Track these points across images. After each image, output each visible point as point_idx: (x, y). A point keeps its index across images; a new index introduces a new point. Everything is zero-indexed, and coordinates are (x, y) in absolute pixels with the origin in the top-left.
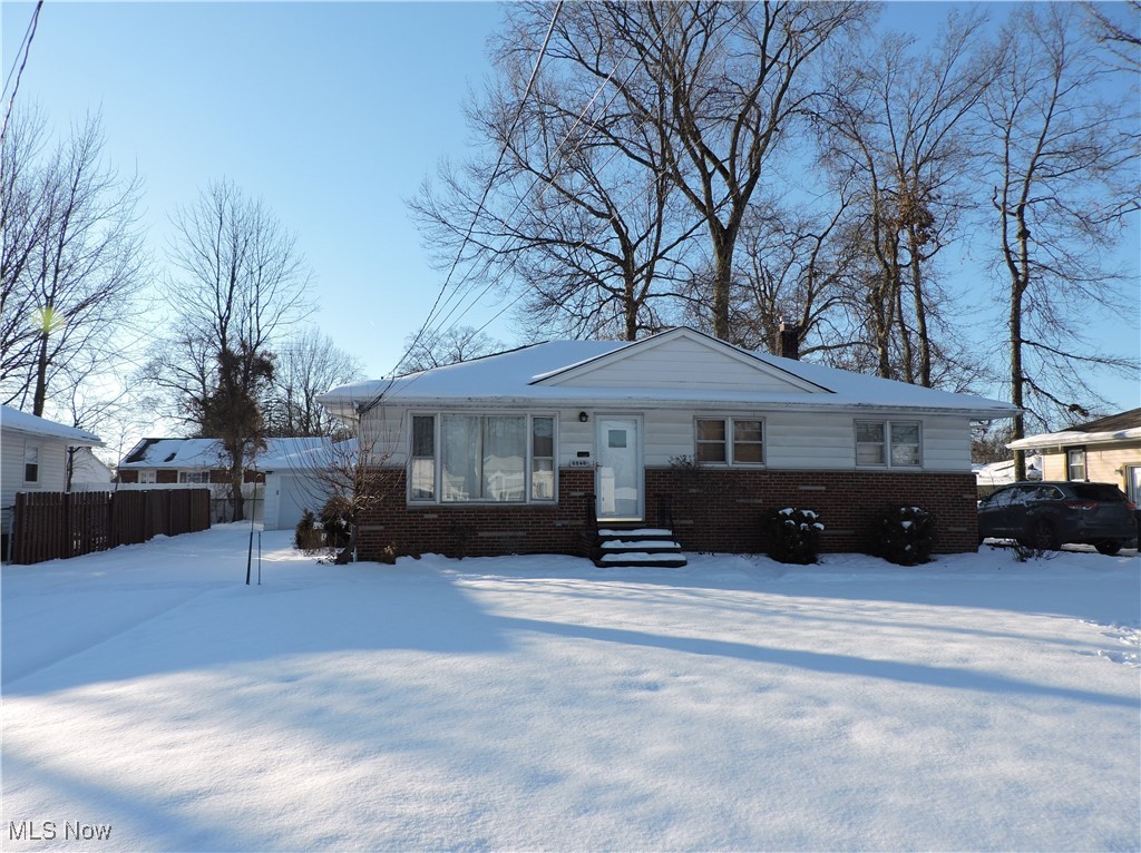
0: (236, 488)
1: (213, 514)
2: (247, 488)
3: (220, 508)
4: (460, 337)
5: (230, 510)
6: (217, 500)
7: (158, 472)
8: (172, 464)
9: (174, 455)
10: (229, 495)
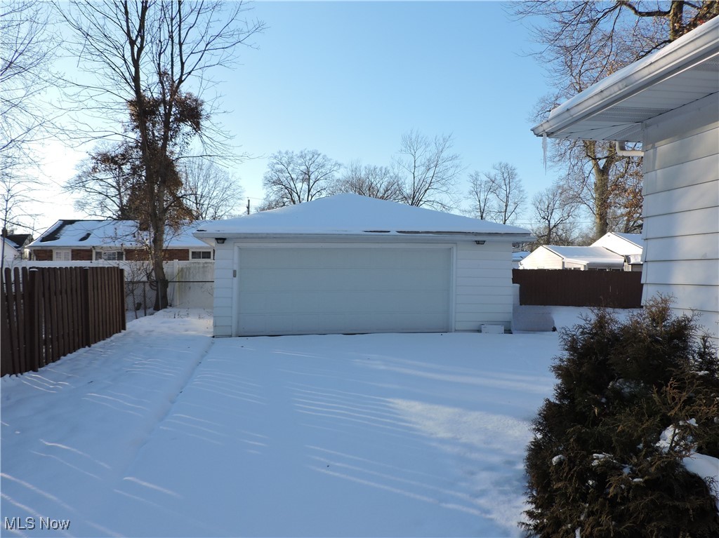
0: (158, 267)
1: (129, 301)
2: (172, 267)
3: (138, 292)
4: (308, 158)
5: (151, 295)
6: (132, 282)
7: (73, 251)
8: (87, 244)
9: (88, 235)
10: (149, 276)
